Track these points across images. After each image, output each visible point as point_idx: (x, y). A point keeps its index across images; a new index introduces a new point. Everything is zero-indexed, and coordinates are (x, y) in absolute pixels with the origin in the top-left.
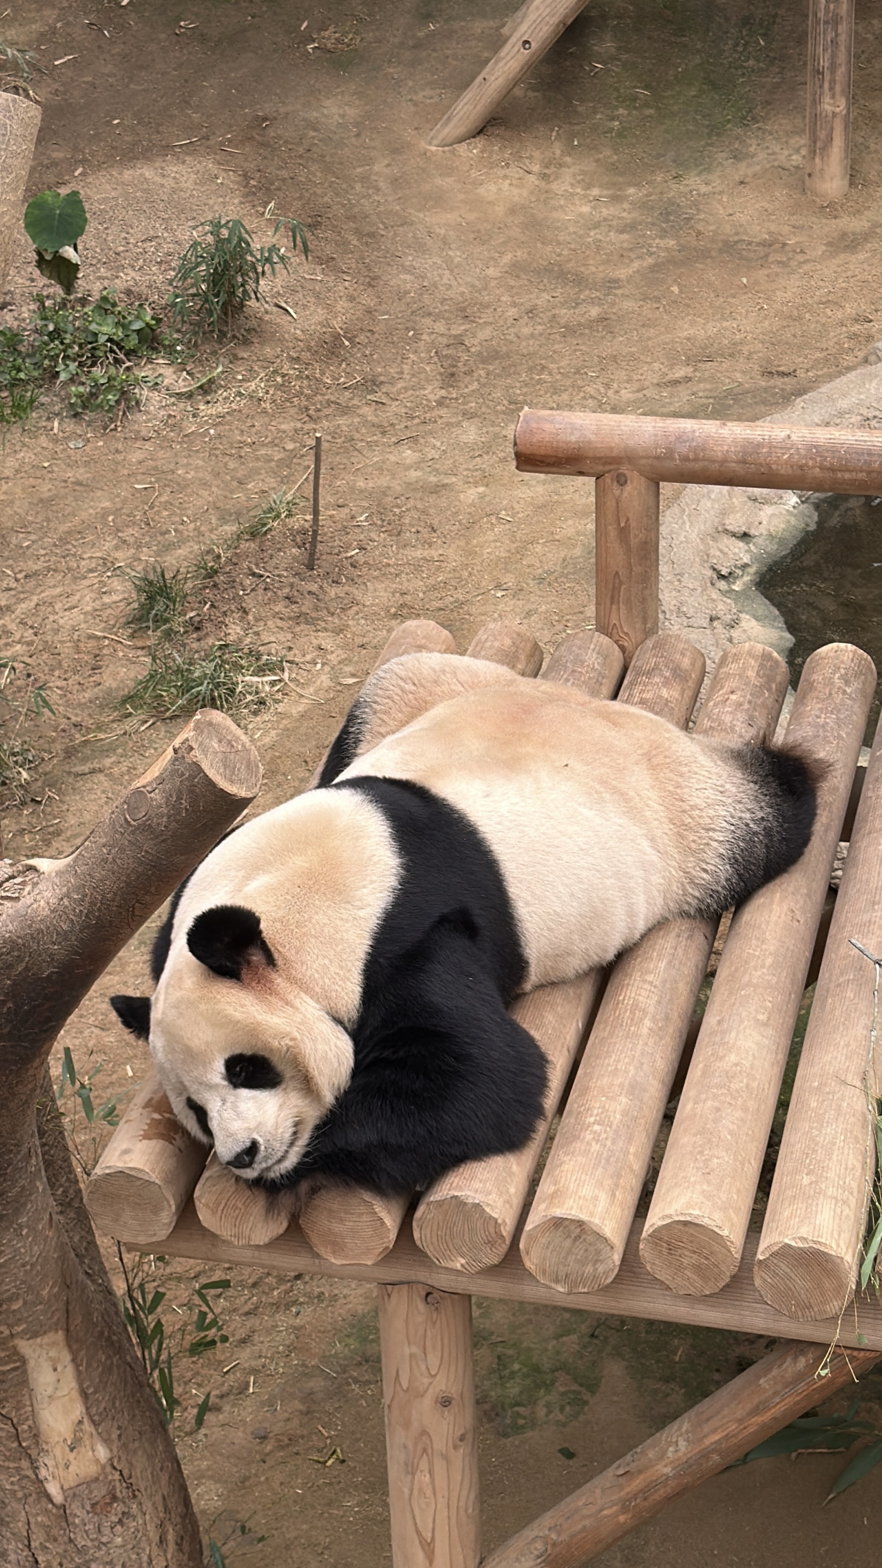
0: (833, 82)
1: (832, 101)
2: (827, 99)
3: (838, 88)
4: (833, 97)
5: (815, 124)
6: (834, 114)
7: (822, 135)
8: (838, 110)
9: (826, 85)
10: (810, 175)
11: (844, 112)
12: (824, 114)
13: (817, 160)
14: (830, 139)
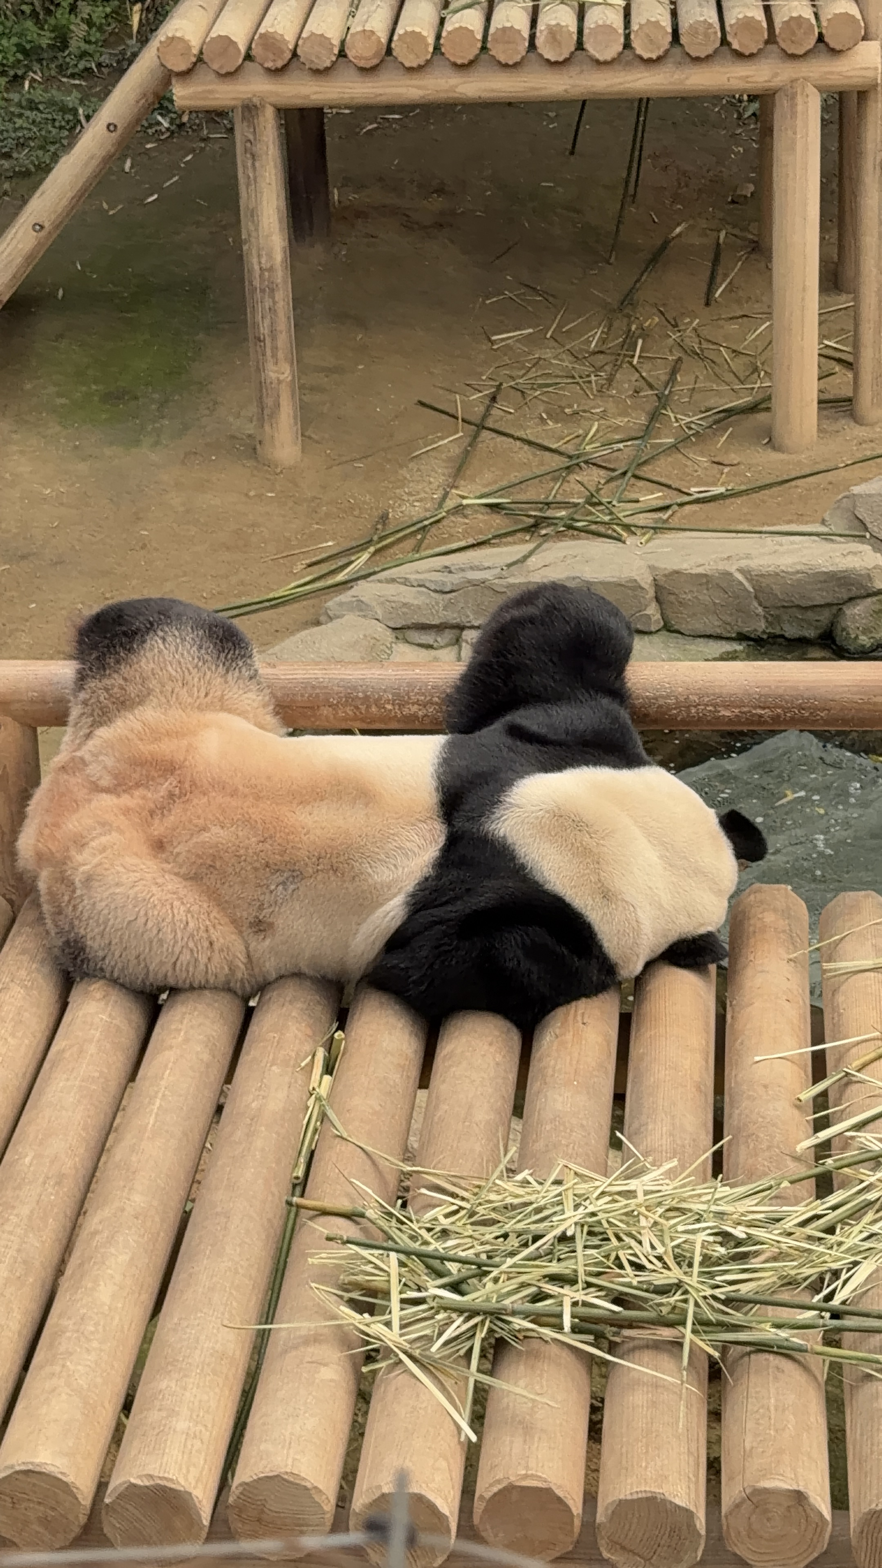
1: (275, 368)
2: (270, 366)
3: (280, 355)
4: (277, 364)
5: (261, 391)
6: (279, 382)
7: (269, 402)
8: (282, 377)
9: (269, 352)
10: (260, 442)
11: (290, 378)
12: (268, 381)
13: (267, 427)
14: (278, 405)
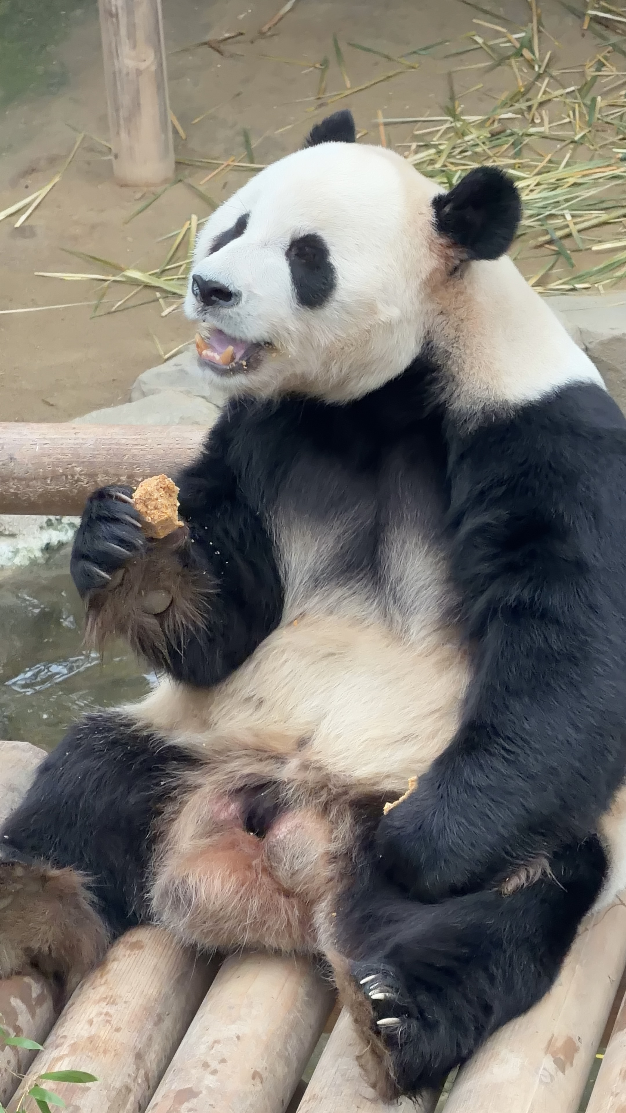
0: (132, 27)
1: (133, 53)
2: (126, 49)
3: (141, 35)
4: (134, 47)
5: (114, 85)
6: (139, 72)
7: (125, 100)
8: (143, 66)
9: (123, 31)
10: (116, 157)
11: (153, 68)
12: (124, 71)
13: (123, 135)
14: (136, 105)
